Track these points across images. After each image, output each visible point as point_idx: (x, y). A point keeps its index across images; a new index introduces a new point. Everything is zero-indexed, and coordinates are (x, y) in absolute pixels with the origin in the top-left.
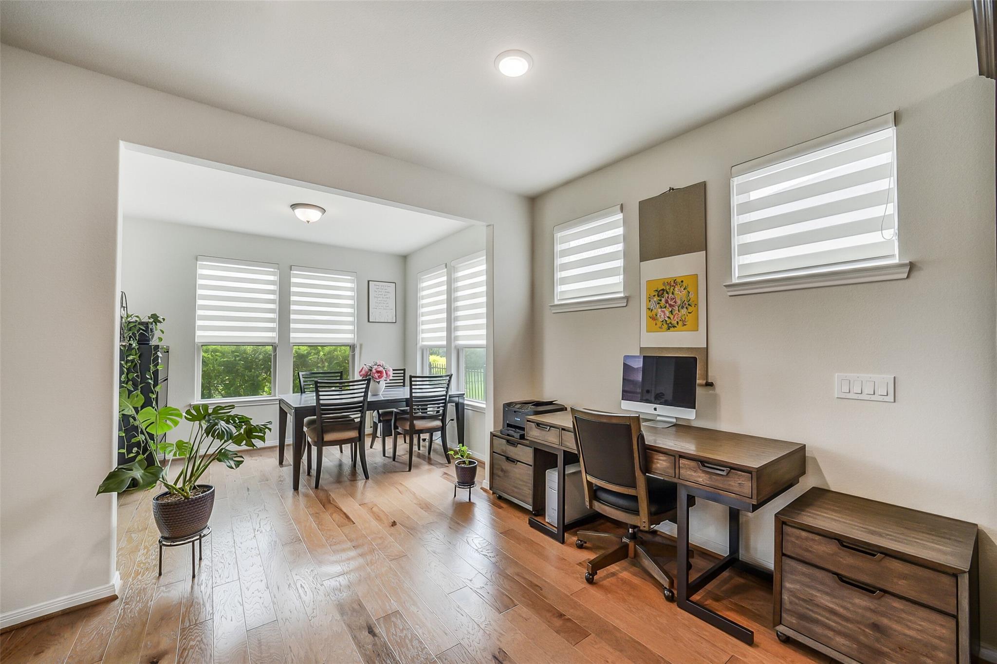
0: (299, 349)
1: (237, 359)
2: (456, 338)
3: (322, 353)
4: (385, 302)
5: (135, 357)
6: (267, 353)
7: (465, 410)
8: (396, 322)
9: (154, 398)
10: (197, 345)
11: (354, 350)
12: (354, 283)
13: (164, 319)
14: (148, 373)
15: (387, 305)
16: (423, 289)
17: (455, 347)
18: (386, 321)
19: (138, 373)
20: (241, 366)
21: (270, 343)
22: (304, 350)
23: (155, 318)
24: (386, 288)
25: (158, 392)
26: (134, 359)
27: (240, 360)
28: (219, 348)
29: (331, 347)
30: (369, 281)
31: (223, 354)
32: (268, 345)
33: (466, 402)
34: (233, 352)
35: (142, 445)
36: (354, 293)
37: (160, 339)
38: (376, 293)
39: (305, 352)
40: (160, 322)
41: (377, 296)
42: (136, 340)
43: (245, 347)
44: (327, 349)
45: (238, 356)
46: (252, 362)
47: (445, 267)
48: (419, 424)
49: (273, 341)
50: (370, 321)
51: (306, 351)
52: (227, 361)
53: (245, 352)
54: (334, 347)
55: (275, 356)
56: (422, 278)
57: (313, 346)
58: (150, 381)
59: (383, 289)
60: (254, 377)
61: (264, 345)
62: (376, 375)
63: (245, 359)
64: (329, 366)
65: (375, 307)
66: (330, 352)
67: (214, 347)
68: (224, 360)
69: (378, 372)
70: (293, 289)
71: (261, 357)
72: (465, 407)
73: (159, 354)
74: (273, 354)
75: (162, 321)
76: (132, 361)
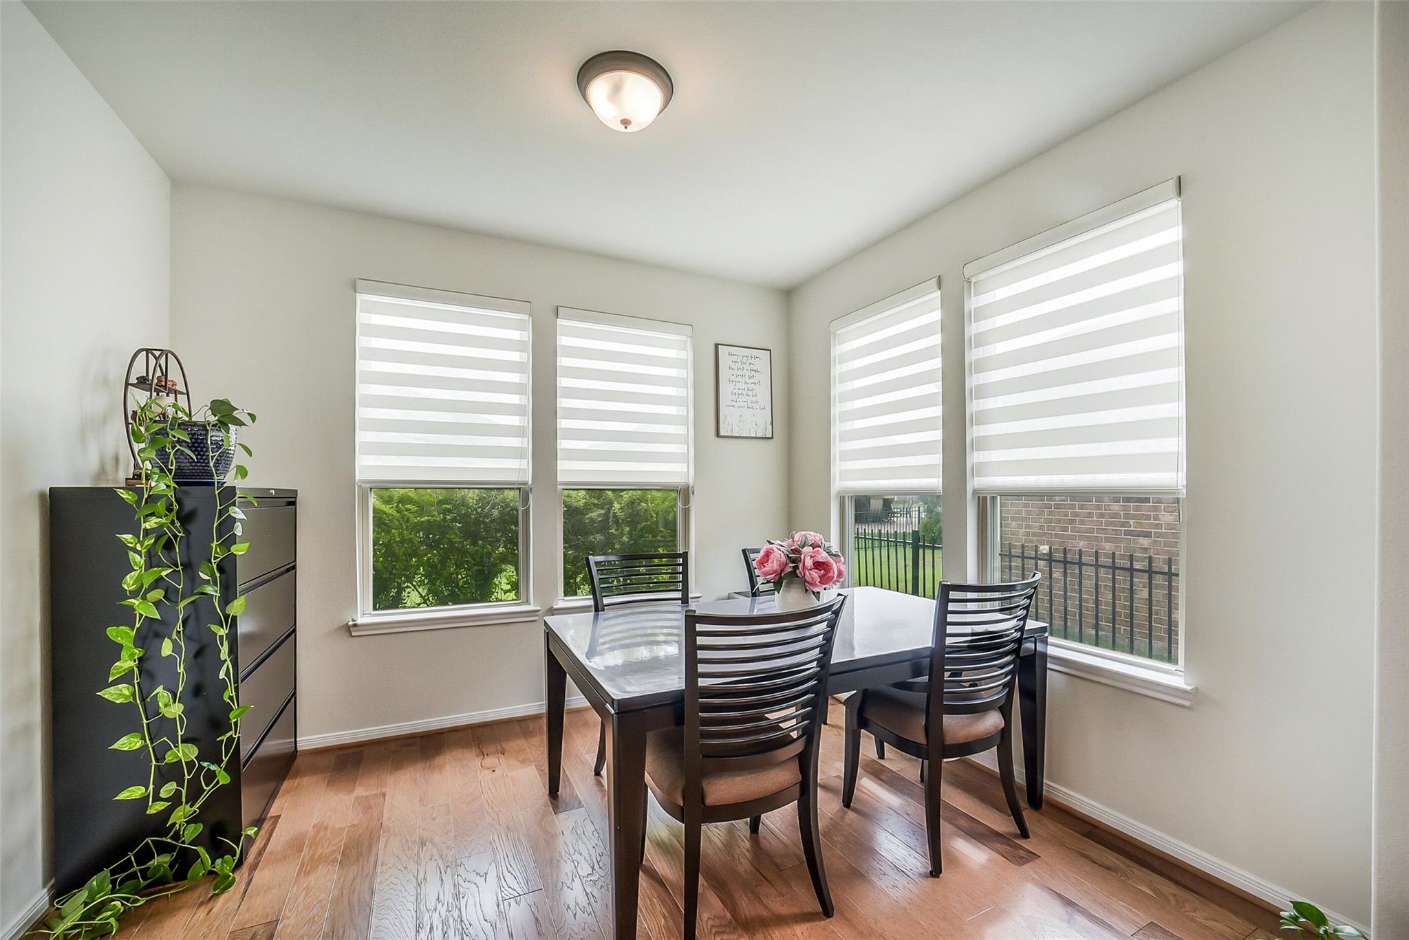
0: (568, 496)
1: (448, 517)
2: (980, 469)
3: (616, 506)
4: (750, 393)
5: (164, 520)
6: (507, 506)
7: (1048, 671)
8: (772, 438)
9: (221, 637)
10: (359, 486)
11: (687, 501)
12: (685, 349)
13: (253, 417)
14: (204, 565)
15: (754, 399)
16: (844, 358)
17: (975, 492)
18: (754, 436)
19: (178, 567)
20: (455, 534)
21: (515, 484)
22: (580, 499)
23: (225, 413)
24: (753, 361)
25: (235, 618)
26: (161, 526)
27: (453, 520)
28: (412, 494)
29: (634, 493)
30: (717, 346)
31: (421, 510)
32: (510, 489)
33: (1051, 651)
34: (440, 502)
35: (187, 777)
36: (685, 371)
37: (242, 471)
38: (734, 372)
39: (581, 503)
40: (239, 423)
41: (733, 378)
42: (170, 472)
43: (463, 492)
44: (626, 496)
45: (449, 511)
46: (477, 522)
47: (936, 287)
48: (955, 726)
49: (521, 479)
50: (722, 434)
51: (584, 501)
52: (428, 521)
53: (464, 503)
54: (639, 492)
55: (526, 513)
56: (839, 332)
57: (596, 492)
58: (209, 590)
59: (745, 363)
60: (483, 557)
61: (500, 488)
62: (815, 574)
63: (464, 518)
64: (630, 533)
65: (733, 403)
66: (633, 503)
67: (402, 491)
68: (422, 520)
69: (818, 565)
70: (563, 361)
71: (496, 513)
72: (1049, 665)
73: (237, 513)
74: (521, 509)
75: (247, 420)
76: (158, 533)
